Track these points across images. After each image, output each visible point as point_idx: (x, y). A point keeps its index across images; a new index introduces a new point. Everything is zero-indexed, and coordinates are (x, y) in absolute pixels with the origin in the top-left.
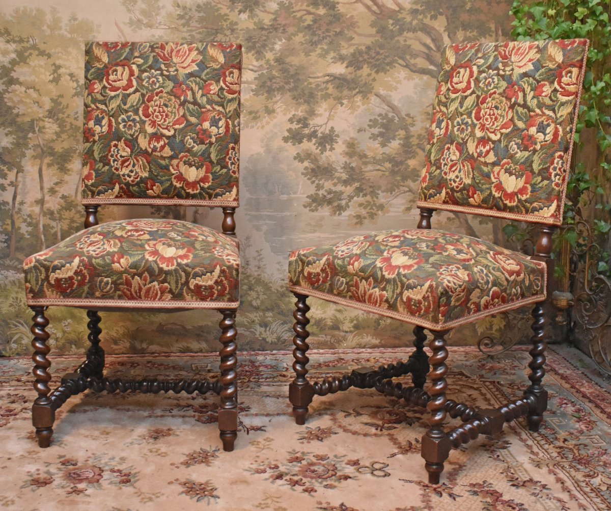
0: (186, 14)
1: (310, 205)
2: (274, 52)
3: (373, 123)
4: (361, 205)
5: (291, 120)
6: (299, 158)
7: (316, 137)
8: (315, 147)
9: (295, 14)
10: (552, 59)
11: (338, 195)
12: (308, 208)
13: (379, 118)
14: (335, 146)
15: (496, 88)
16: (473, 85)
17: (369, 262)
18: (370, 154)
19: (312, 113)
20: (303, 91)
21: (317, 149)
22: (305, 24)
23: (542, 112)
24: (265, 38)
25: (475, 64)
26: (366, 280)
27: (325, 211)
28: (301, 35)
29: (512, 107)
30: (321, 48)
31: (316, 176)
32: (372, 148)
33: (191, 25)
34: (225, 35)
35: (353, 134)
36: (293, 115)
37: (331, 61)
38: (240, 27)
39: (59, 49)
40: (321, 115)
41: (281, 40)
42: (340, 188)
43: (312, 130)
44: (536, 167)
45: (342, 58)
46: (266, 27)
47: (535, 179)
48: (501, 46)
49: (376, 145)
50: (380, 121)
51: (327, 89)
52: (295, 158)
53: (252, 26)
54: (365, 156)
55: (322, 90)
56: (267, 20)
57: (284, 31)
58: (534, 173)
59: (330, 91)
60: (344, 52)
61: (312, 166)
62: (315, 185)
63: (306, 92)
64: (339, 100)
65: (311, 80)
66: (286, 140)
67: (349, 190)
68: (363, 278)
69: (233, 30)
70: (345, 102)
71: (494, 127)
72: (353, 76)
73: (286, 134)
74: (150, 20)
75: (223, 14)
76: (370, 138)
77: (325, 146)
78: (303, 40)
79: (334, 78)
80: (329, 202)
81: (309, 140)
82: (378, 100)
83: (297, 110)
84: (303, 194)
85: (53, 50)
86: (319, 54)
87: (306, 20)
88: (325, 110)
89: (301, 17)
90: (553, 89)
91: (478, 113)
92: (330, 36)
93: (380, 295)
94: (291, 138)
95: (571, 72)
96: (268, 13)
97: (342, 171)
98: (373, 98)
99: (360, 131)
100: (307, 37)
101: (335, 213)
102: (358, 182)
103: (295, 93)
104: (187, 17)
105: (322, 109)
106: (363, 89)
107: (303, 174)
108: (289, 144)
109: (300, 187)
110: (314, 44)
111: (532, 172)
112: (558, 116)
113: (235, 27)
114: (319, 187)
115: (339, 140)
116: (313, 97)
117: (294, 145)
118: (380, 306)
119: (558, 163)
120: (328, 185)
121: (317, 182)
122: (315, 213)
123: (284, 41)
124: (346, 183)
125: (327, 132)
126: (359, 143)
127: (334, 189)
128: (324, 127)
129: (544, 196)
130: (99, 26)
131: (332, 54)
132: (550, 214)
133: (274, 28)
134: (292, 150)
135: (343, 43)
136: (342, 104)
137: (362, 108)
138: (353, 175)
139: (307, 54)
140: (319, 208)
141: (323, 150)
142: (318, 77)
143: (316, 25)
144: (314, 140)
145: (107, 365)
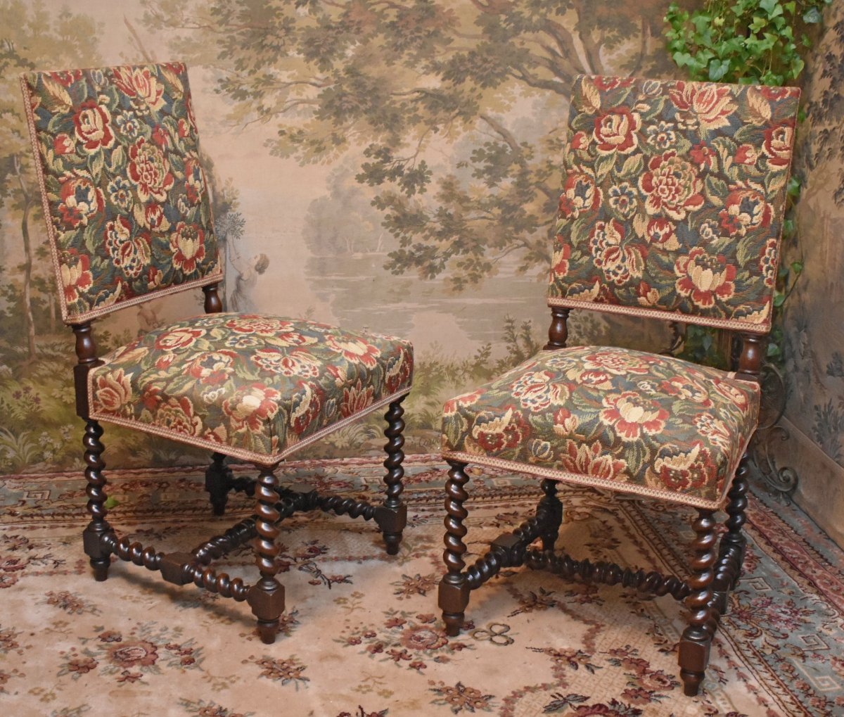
0: (224, 7)
1: (392, 266)
2: (345, 60)
3: (478, 155)
4: (460, 265)
5: (367, 153)
6: (379, 203)
7: (401, 174)
8: (400, 188)
9: (373, 7)
10: (755, 114)
11: (430, 252)
12: (390, 270)
13: (485, 149)
14: (427, 186)
15: (675, 148)
16: (636, 140)
18: (473, 196)
19: (395, 142)
20: (384, 112)
21: (402, 190)
22: (388, 21)
24: (332, 40)
26: (589, 443)
27: (413, 274)
28: (381, 36)
30: (409, 54)
31: (401, 227)
32: (477, 188)
33: (232, 22)
34: (278, 37)
35: (451, 170)
36: (371, 146)
37: (422, 71)
38: (297, 25)
39: (46, 57)
40: (408, 145)
41: (354, 43)
42: (433, 242)
43: (396, 165)
45: (436, 68)
46: (333, 25)
47: (741, 275)
49: (481, 184)
50: (487, 152)
51: (416, 109)
52: (373, 204)
53: (314, 24)
54: (467, 199)
55: (409, 111)
56: (335, 15)
57: (358, 31)
58: (739, 267)
59: (420, 113)
60: (439, 59)
61: (396, 213)
62: (399, 239)
63: (389, 114)
64: (432, 125)
65: (395, 98)
66: (360, 179)
67: (444, 245)
68: (583, 442)
69: (288, 30)
70: (440, 126)
72: (451, 92)
73: (361, 171)
74: (173, 17)
75: (274, 7)
76: (473, 175)
77: (413, 187)
78: (383, 43)
79: (426, 95)
80: (419, 262)
81: (392, 179)
82: (485, 124)
83: (375, 138)
84: (384, 251)
85: (38, 59)
86: (406, 62)
87: (387, 15)
88: (414, 138)
89: (382, 11)
91: (648, 180)
92: (419, 37)
93: (614, 465)
94: (368, 177)
96: (337, 5)
97: (436, 219)
98: (478, 123)
99: (460, 165)
100: (390, 39)
101: (426, 276)
102: (457, 234)
103: (374, 115)
104: (225, 12)
105: (410, 136)
106: (465, 109)
107: (383, 224)
108: (365, 184)
109: (380, 242)
110: (398, 48)
112: (769, 191)
113: (291, 25)
114: (405, 242)
115: (432, 178)
116: (397, 121)
117: (372, 185)
118: (613, 478)
119: (770, 254)
120: (417, 238)
121: (402, 235)
122: (400, 277)
123: (358, 44)
124: (441, 235)
125: (416, 167)
126: (458, 182)
127: (425, 244)
128: (412, 160)
129: (753, 296)
130: (102, 24)
131: (424, 62)
132: (761, 320)
133: (345, 26)
134: (369, 192)
135: (438, 47)
136: (436, 130)
137: (464, 134)
138: (450, 225)
139: (390, 63)
140: (405, 269)
141: (411, 192)
142: (404, 94)
143: (403, 23)
144: (398, 179)
145: (127, 487)
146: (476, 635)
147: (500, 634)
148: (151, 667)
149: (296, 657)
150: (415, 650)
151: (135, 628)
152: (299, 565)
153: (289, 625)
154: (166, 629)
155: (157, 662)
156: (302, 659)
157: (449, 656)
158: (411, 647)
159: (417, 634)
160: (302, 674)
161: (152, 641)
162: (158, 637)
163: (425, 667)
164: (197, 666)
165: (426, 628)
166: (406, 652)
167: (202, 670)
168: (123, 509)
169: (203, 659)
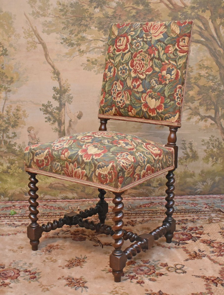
10: (173, 32)
15: (142, 48)
16: (129, 47)
17: (74, 152)
23: (169, 62)
25: (129, 35)
26: (73, 163)
29: (152, 59)
44: (166, 94)
47: (166, 101)
48: (144, 24)
58: (166, 97)
68: (70, 162)
71: (142, 71)
90: (175, 49)
91: (132, 63)
93: (82, 172)
95: (184, 39)
111: (165, 96)
112: (178, 64)
118: (82, 179)
119: (179, 92)
129: (171, 110)
132: (175, 120)
145: (21, 207)
146: (169, 269)
147: (180, 269)
148: (15, 280)
149: (83, 277)
150: (139, 275)
151: (11, 263)
152: (90, 239)
153: (82, 263)
154: (26, 263)
155: (18, 278)
156: (86, 278)
157: (156, 278)
158: (137, 273)
159: (141, 268)
160: (86, 285)
161: (18, 268)
162: (21, 267)
163: (144, 283)
164: (37, 280)
165: (145, 266)
166: (135, 276)
167: (39, 282)
168: (17, 215)
169: (41, 277)
